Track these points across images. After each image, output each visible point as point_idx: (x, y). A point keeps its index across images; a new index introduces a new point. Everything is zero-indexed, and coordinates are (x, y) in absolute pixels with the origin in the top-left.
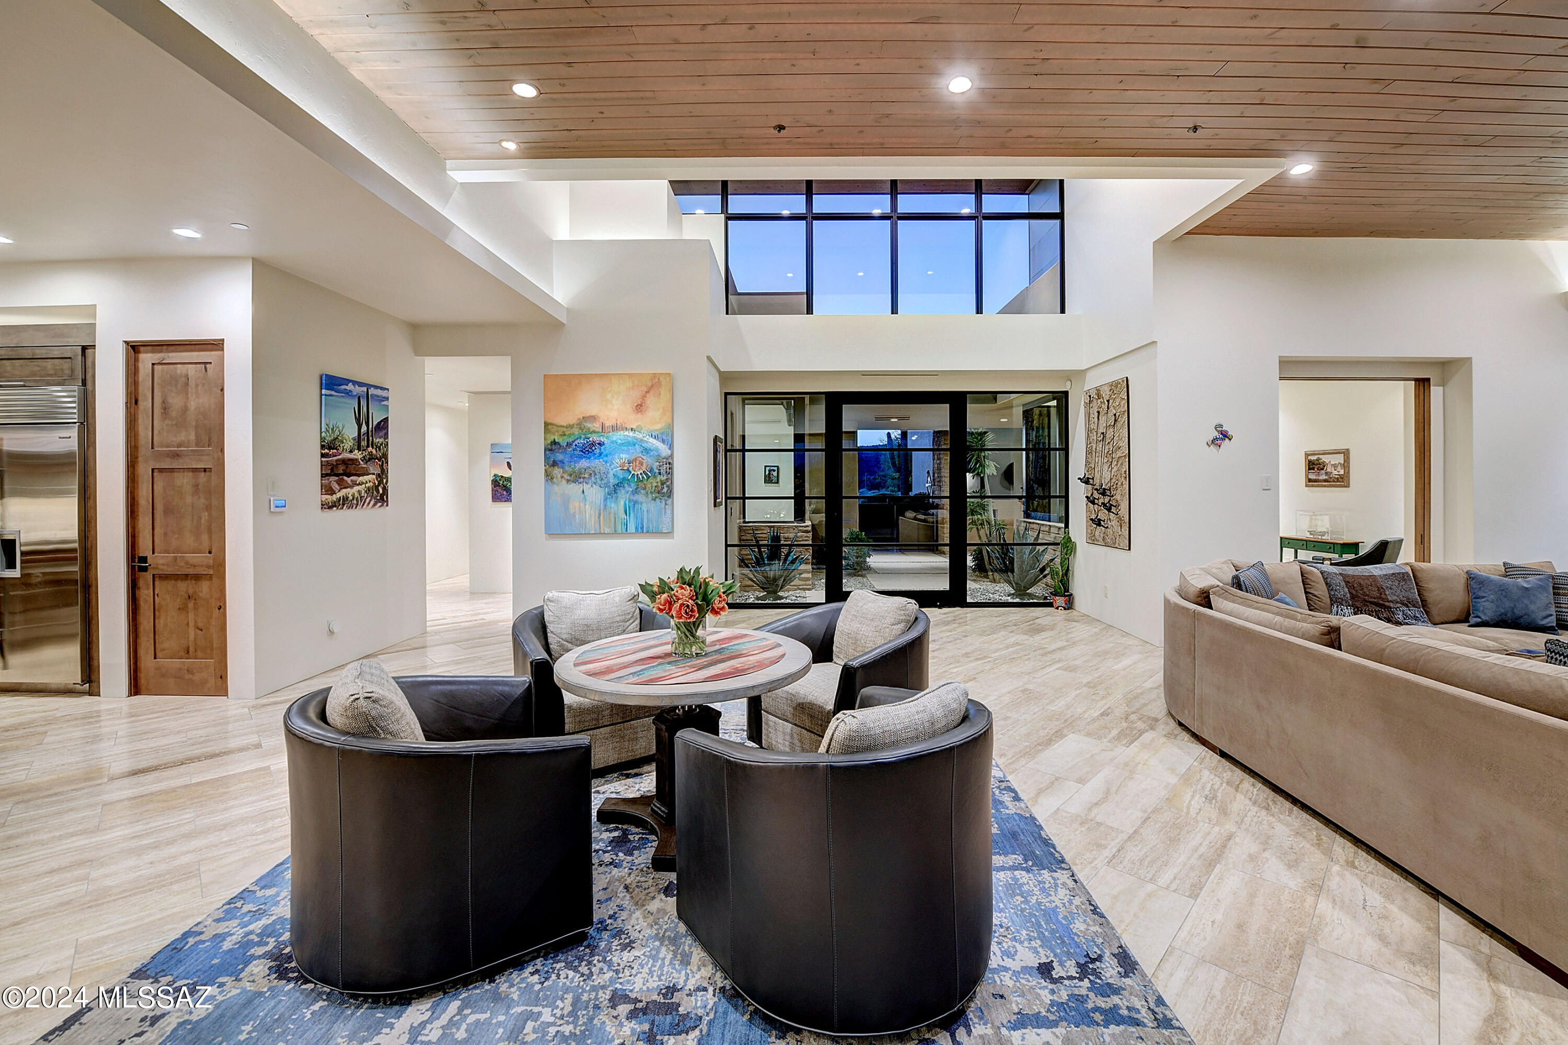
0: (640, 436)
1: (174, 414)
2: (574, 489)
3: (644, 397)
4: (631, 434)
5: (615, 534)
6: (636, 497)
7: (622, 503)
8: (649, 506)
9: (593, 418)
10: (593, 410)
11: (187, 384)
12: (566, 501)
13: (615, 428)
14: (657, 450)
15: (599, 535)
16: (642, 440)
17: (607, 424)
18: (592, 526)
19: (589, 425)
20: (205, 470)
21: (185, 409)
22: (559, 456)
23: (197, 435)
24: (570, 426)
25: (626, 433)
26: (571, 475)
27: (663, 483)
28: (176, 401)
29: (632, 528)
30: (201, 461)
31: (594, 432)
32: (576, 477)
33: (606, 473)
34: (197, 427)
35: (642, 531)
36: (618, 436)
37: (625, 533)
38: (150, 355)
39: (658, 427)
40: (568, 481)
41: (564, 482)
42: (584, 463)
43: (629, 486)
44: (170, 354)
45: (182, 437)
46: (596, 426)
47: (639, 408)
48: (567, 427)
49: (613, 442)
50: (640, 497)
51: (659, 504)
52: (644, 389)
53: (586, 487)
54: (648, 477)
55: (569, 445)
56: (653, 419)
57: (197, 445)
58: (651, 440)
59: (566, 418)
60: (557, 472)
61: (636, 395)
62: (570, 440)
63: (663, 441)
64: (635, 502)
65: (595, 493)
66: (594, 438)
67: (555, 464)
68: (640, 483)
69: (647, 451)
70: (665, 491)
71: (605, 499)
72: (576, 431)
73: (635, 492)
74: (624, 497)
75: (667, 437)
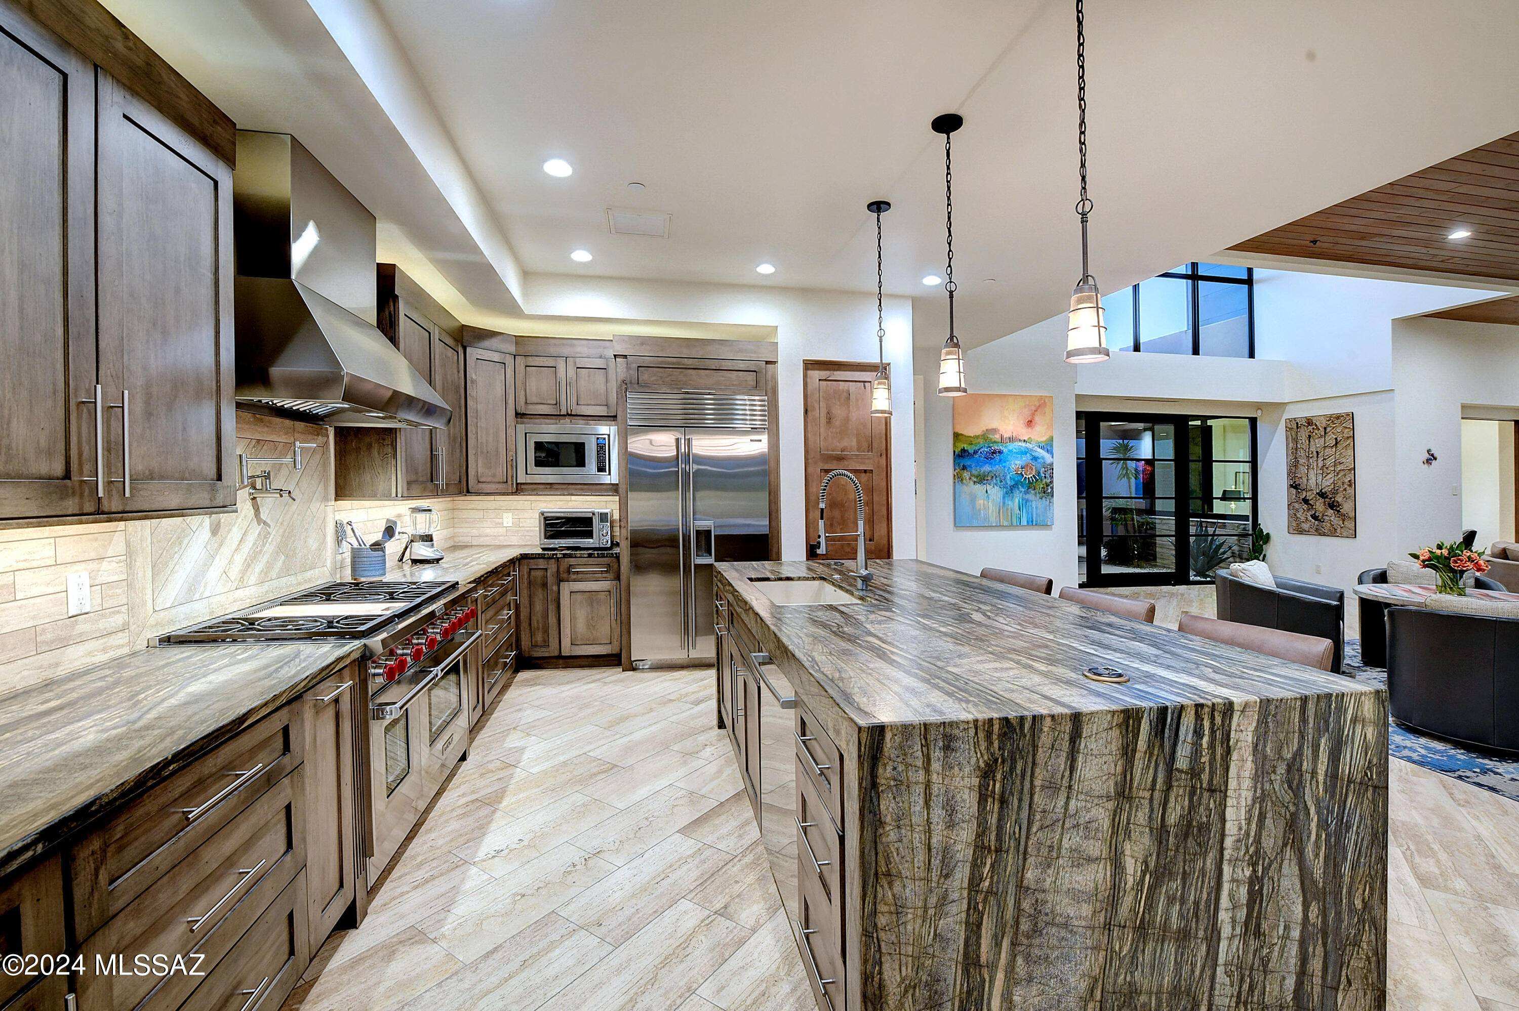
0: (1031, 446)
1: (837, 423)
2: (979, 489)
3: (1033, 415)
4: (1024, 444)
5: (1011, 527)
6: (1027, 496)
7: (1017, 501)
8: (1036, 503)
9: (995, 431)
10: (994, 425)
11: (848, 398)
12: (973, 499)
13: (1011, 440)
14: (1043, 458)
15: (999, 527)
16: (1032, 450)
17: (1006, 436)
18: (993, 520)
19: (991, 436)
20: (865, 471)
21: (847, 419)
22: (967, 462)
23: (859, 442)
24: (977, 437)
25: (1020, 444)
26: (977, 477)
27: (1047, 486)
28: (839, 412)
29: (1024, 522)
30: (864, 463)
31: (995, 442)
32: (981, 479)
33: (1005, 476)
34: (858, 435)
35: (1033, 524)
36: (1012, 446)
37: (1019, 526)
38: (817, 372)
39: (1044, 439)
40: (975, 482)
41: (972, 483)
42: (987, 468)
43: (1023, 487)
44: (835, 373)
45: (845, 443)
46: (997, 437)
47: (1030, 423)
48: (973, 437)
49: (1009, 451)
50: (1031, 496)
51: (1045, 502)
52: (1033, 408)
53: (989, 487)
54: (1037, 480)
55: (975, 452)
56: (1039, 434)
57: (858, 451)
58: (1039, 450)
59: (971, 430)
60: (966, 474)
61: (1027, 413)
62: (977, 448)
63: (1048, 451)
64: (1027, 501)
65: (995, 492)
66: (995, 447)
67: (964, 468)
68: (1030, 485)
69: (1035, 459)
70: (1047, 491)
71: (1004, 498)
72: (981, 441)
73: (1026, 493)
74: (1018, 496)
75: (1048, 446)
